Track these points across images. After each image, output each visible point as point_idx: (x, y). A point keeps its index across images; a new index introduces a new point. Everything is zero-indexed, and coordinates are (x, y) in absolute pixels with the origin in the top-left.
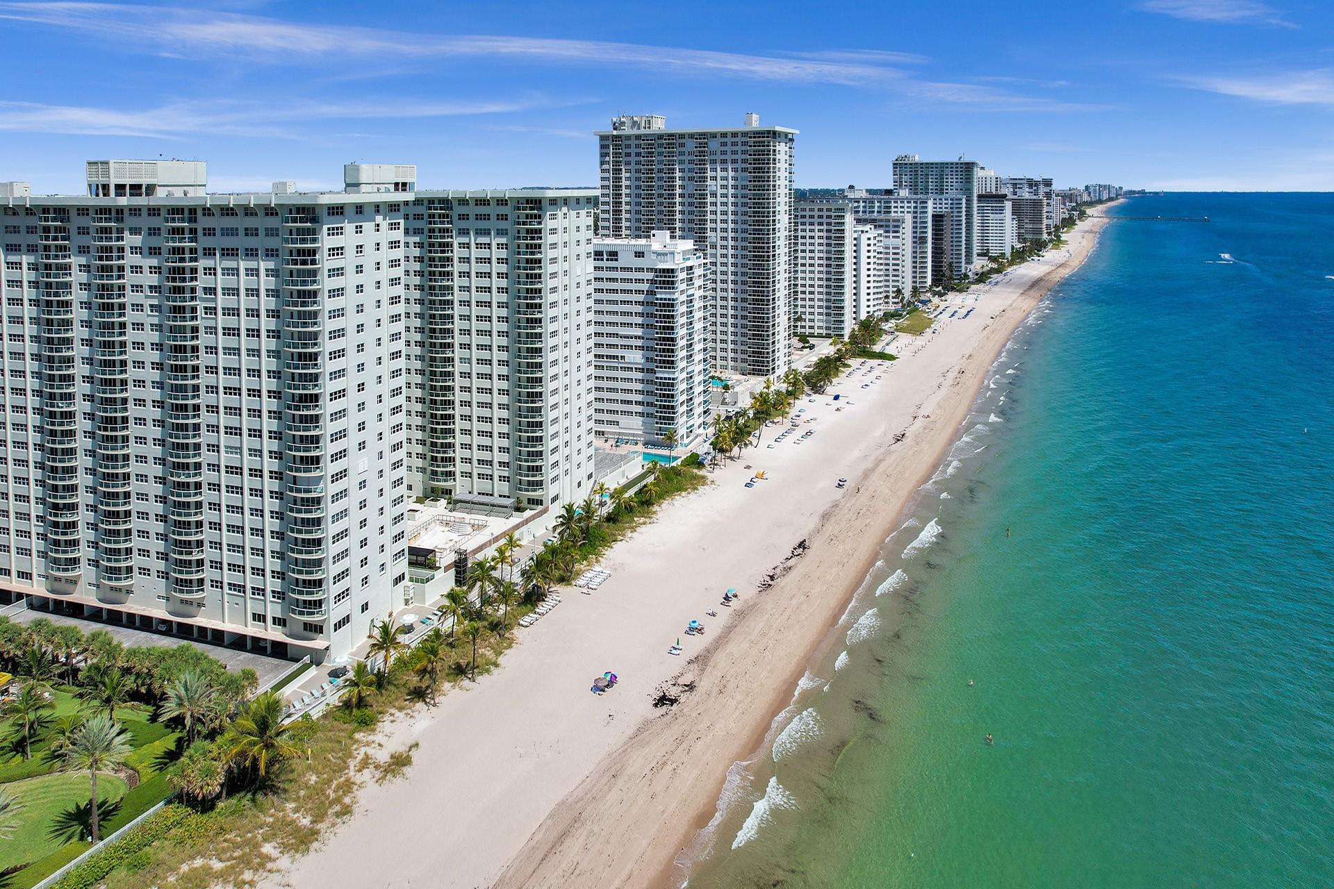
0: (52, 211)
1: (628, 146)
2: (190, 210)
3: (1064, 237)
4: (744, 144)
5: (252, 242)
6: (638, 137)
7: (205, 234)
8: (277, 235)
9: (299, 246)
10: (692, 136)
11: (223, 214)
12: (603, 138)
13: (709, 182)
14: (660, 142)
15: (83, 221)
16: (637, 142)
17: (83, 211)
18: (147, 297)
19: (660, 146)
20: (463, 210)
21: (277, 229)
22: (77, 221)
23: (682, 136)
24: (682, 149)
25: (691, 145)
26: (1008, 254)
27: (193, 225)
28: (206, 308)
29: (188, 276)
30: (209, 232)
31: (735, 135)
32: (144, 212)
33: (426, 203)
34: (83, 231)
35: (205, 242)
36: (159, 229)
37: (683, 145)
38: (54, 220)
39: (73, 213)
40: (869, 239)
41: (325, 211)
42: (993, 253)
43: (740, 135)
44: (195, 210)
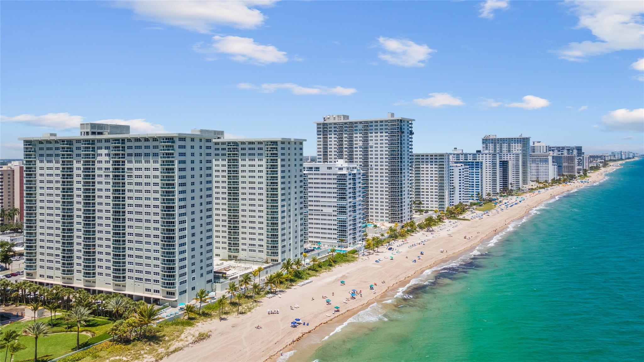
0: (66, 141)
1: (331, 128)
2: (122, 140)
3: (588, 175)
4: (386, 125)
5: (147, 151)
6: (335, 124)
7: (128, 149)
8: (158, 148)
9: (166, 151)
10: (361, 123)
11: (135, 141)
12: (318, 124)
13: (369, 142)
14: (346, 125)
15: (78, 145)
16: (335, 126)
17: (78, 141)
18: (104, 172)
19: (346, 127)
20: (243, 146)
21: (158, 146)
22: (76, 145)
23: (356, 123)
24: (356, 128)
25: (360, 126)
26: (550, 181)
27: (123, 145)
28: (128, 176)
29: (121, 163)
30: (130, 148)
31: (381, 122)
32: (103, 141)
33: (227, 144)
34: (78, 148)
35: (128, 151)
36: (109, 147)
37: (357, 126)
38: (67, 144)
39: (74, 142)
40: (460, 169)
41: (178, 139)
42: (541, 180)
43: (384, 122)
44: (124, 140)
